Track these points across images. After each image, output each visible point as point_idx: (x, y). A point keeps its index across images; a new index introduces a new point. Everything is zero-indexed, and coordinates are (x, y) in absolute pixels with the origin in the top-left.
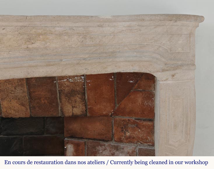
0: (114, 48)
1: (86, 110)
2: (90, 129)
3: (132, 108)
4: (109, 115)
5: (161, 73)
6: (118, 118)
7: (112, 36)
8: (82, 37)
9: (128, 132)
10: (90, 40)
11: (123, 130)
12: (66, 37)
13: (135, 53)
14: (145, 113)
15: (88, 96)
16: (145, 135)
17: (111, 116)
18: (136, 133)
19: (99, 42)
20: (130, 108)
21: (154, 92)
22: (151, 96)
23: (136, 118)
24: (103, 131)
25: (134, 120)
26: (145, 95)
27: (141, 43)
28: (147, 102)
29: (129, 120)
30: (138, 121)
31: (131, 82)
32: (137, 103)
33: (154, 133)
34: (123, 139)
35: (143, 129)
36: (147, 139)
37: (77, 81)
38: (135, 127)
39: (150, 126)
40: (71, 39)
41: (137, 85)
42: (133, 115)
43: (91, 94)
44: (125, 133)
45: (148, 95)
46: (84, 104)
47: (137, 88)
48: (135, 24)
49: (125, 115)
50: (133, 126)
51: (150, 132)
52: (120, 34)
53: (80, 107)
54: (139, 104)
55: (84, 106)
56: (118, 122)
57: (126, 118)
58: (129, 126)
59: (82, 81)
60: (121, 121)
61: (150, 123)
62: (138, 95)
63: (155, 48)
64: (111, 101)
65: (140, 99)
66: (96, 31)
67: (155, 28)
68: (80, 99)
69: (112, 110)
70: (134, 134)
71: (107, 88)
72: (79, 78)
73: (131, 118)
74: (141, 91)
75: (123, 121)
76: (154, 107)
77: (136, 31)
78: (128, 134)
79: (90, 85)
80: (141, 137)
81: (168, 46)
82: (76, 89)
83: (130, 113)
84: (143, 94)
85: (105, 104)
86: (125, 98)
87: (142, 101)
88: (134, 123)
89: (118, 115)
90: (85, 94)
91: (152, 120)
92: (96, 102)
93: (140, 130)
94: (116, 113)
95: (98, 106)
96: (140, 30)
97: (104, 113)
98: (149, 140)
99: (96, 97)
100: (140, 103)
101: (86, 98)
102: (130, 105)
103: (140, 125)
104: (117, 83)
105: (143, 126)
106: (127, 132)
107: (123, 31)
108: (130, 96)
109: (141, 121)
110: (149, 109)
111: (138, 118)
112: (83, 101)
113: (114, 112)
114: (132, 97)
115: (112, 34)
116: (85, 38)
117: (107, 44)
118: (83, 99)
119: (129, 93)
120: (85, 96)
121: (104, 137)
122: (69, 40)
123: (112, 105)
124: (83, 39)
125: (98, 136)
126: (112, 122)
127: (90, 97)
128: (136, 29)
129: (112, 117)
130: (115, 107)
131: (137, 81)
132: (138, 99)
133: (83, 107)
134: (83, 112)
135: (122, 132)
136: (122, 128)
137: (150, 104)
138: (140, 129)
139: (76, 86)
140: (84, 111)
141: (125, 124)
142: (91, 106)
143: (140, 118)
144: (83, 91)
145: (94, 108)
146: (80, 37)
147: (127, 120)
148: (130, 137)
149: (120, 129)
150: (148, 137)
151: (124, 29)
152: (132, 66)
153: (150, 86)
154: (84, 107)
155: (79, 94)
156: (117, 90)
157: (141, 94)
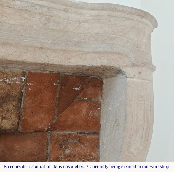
0: (79, 38)
1: (18, 123)
2: (17, 150)
3: (74, 120)
4: (45, 129)
5: (130, 68)
6: (56, 133)
7: (78, 25)
8: (45, 18)
9: (69, 149)
10: (53, 24)
11: (62, 147)
12: (26, 16)
13: (104, 44)
14: (90, 125)
15: (24, 104)
16: (88, 151)
17: (47, 131)
18: (78, 149)
19: (64, 28)
20: (72, 120)
21: (100, 101)
22: (97, 106)
23: (79, 132)
24: (35, 151)
25: (76, 134)
26: (91, 104)
27: (109, 35)
28: (92, 113)
29: (70, 134)
30: (80, 135)
31: (77, 89)
32: (81, 114)
33: (99, 147)
34: (61, 158)
35: (86, 144)
36: (90, 155)
37: (16, 83)
38: (77, 143)
39: (95, 140)
40: (32, 18)
41: (82, 93)
42: (75, 128)
43: (29, 101)
44: (64, 151)
45: (94, 104)
46: (18, 114)
47: (82, 97)
48: (105, 14)
49: (65, 129)
50: (75, 141)
51: (95, 147)
52: (85, 23)
53: (12, 119)
54: (83, 115)
55: (17, 117)
56: (56, 138)
57: (67, 132)
58: (70, 142)
59: (22, 83)
60: (60, 136)
61: (95, 137)
62: (83, 105)
63: (124, 41)
64: (51, 112)
65: (84, 109)
66: (61, 15)
67: (124, 20)
68: (14, 108)
69: (50, 124)
70: (76, 150)
71: (48, 95)
72: (19, 79)
73: (73, 132)
74: (86, 101)
75: (63, 136)
76: (100, 118)
77: (104, 21)
78: (68, 152)
79: (30, 89)
80: (84, 154)
81: (135, 42)
82: (12, 94)
83: (72, 126)
84: (88, 104)
85: (42, 115)
86: (66, 109)
87: (87, 111)
88: (76, 137)
89: (56, 130)
90: (21, 101)
91: (97, 133)
92: (32, 113)
93: (82, 146)
94: (54, 127)
95: (35, 118)
96: (109, 21)
97: (40, 127)
98: (93, 157)
99: (34, 105)
100: (85, 115)
101: (22, 106)
102: (72, 117)
103: (84, 139)
104: (61, 89)
105: (87, 140)
106: (67, 149)
107: (89, 20)
108: (73, 106)
109: (85, 135)
110: (95, 120)
111: (80, 132)
112: (18, 110)
113: (51, 126)
114: (76, 107)
115: (78, 23)
116: (48, 20)
117: (71, 32)
118: (18, 108)
119: (72, 103)
120: (21, 103)
121: (37, 157)
122: (30, 19)
123: (51, 117)
124: (45, 22)
125: (27, 158)
126: (48, 138)
127: (27, 105)
128: (105, 20)
129: (48, 133)
130: (53, 120)
131: (83, 89)
132: (82, 110)
133: (15, 119)
134: (14, 125)
135: (61, 150)
136: (61, 144)
137: (96, 115)
138: (82, 144)
139: (13, 89)
140: (16, 123)
141: (64, 140)
142: (25, 118)
143: (83, 132)
144: (20, 97)
145: (29, 120)
146: (43, 19)
147: (68, 134)
148: (70, 155)
149: (58, 147)
150: (92, 153)
151: (90, 18)
152: (100, 58)
153: (97, 95)
154: (17, 119)
155: (14, 100)
156: (59, 98)
157: (86, 104)
